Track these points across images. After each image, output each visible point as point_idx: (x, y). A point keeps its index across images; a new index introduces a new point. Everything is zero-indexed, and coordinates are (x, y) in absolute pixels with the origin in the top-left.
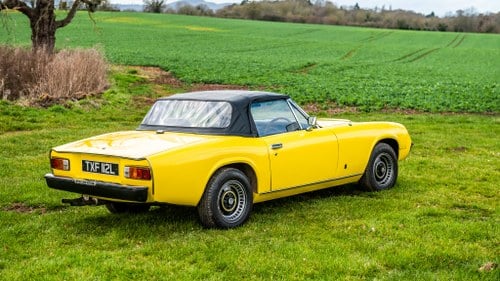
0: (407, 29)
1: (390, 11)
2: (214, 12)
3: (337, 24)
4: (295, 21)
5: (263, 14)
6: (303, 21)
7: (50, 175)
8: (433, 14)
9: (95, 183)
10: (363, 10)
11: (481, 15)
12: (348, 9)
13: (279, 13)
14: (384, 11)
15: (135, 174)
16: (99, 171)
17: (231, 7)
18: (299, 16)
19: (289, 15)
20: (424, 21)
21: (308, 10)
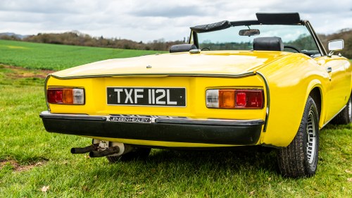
0: (129, 48)
1: (120, 40)
2: (22, 39)
3: (92, 46)
4: (69, 44)
5: (50, 40)
6: (73, 44)
7: (46, 113)
8: (141, 42)
9: (153, 120)
10: (105, 39)
11: (167, 43)
12: (97, 39)
13: (59, 40)
14: (116, 40)
15: (230, 102)
16: (143, 101)
17: (31, 36)
18: (71, 42)
19: (65, 41)
20: (138, 45)
21: (75, 38)
